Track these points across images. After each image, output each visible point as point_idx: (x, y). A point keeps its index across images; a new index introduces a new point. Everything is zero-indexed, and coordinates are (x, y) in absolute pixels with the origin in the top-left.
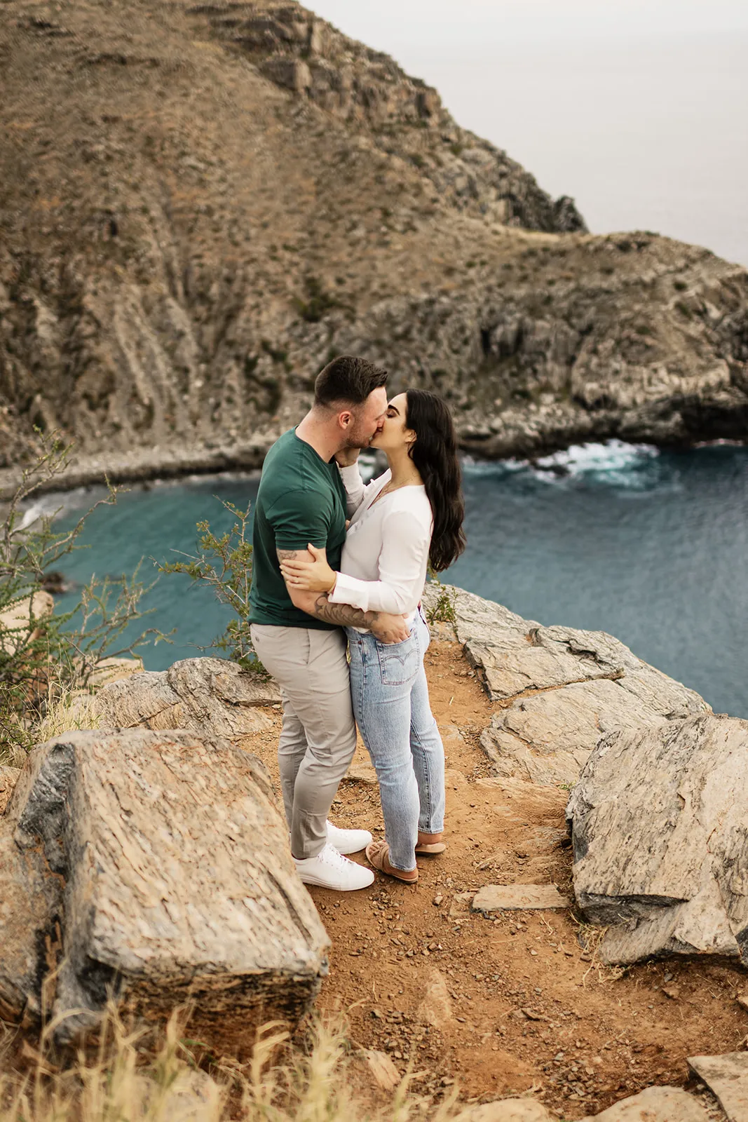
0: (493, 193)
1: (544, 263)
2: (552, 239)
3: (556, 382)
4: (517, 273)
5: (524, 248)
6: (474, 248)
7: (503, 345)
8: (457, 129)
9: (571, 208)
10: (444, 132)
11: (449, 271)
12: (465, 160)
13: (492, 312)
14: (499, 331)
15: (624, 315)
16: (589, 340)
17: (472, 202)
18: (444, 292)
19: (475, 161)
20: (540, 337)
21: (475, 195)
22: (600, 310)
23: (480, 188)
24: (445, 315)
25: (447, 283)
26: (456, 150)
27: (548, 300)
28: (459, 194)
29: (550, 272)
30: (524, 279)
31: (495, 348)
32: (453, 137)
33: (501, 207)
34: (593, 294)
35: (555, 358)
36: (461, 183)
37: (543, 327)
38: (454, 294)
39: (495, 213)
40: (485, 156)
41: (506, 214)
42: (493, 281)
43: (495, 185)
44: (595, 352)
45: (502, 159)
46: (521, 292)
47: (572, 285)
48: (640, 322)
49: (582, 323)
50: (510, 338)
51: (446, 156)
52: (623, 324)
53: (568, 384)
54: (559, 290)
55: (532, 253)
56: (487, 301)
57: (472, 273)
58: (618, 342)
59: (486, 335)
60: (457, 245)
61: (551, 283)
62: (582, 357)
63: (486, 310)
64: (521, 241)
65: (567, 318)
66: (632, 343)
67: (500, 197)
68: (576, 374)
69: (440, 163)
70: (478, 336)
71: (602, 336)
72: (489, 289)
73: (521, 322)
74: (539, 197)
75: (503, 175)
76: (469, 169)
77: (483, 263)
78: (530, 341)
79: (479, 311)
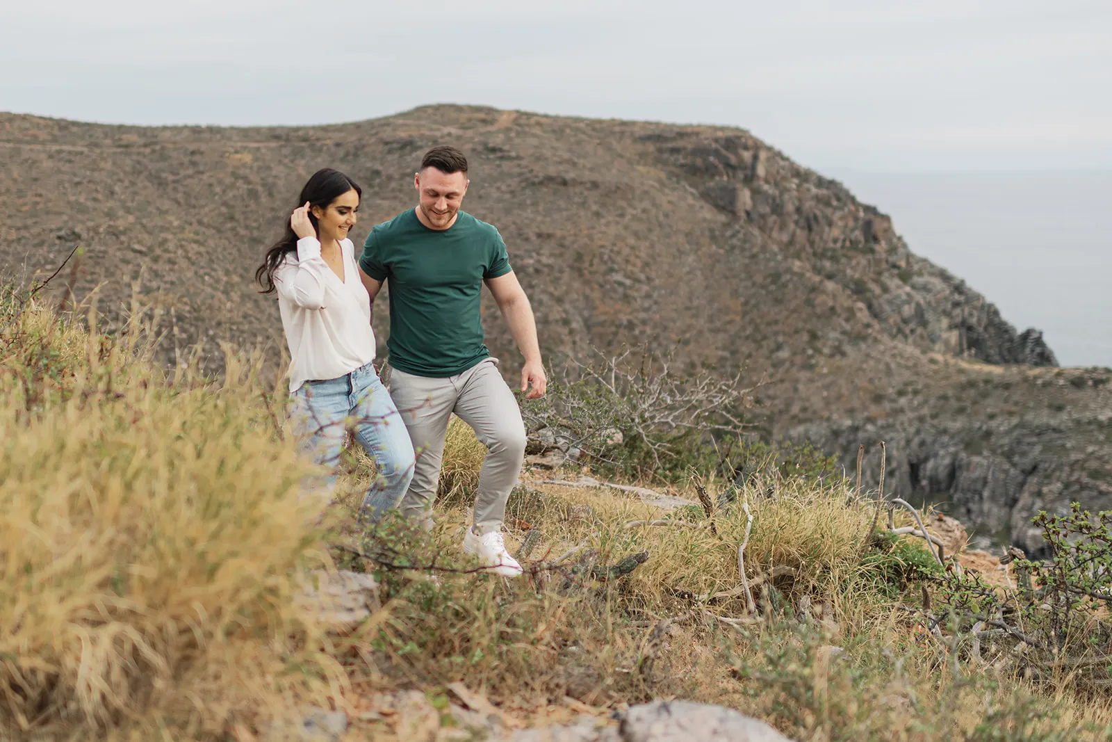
0: (945, 322)
1: (985, 395)
2: (996, 370)
3: (993, 524)
4: (954, 404)
5: (963, 379)
6: (907, 376)
7: (934, 481)
8: (909, 256)
9: (1039, 342)
10: (892, 259)
11: (878, 399)
12: (913, 287)
13: (922, 444)
14: (930, 464)
15: (1074, 456)
16: (1033, 480)
17: (919, 330)
18: (870, 420)
19: (925, 288)
20: (977, 474)
21: (924, 323)
22: (1046, 449)
23: (930, 316)
24: (869, 444)
25: (874, 410)
26: (905, 277)
27: (988, 434)
28: (905, 321)
29: (990, 405)
30: (961, 411)
31: (924, 483)
32: (903, 264)
33: (954, 336)
34: (1040, 432)
35: (993, 498)
36: (908, 310)
37: (980, 464)
38: (880, 422)
39: (947, 343)
40: (937, 283)
41: (961, 344)
42: (925, 411)
43: (946, 313)
44: (1039, 494)
45: (959, 288)
46: (957, 425)
47: (1015, 421)
48: (1093, 464)
49: (1026, 462)
50: (942, 474)
51: (894, 283)
52: (1073, 465)
53: (1008, 528)
54: (1001, 425)
55: (972, 384)
56: (918, 432)
57: (903, 401)
58: (1067, 486)
59: (914, 469)
60: (889, 372)
61: (992, 417)
62: (1025, 499)
63: (916, 440)
64: (961, 371)
65: (1009, 455)
66: (1083, 487)
67: (951, 327)
68: (1018, 517)
69: (885, 290)
70: (906, 468)
71: (1048, 477)
72: (921, 419)
73: (955, 456)
74: (1002, 329)
75: (956, 304)
76: (919, 297)
77: (916, 393)
78: (964, 478)
79: (908, 442)
